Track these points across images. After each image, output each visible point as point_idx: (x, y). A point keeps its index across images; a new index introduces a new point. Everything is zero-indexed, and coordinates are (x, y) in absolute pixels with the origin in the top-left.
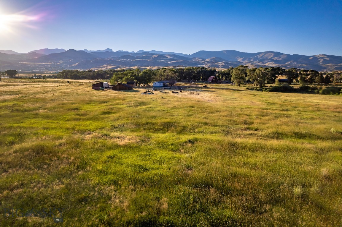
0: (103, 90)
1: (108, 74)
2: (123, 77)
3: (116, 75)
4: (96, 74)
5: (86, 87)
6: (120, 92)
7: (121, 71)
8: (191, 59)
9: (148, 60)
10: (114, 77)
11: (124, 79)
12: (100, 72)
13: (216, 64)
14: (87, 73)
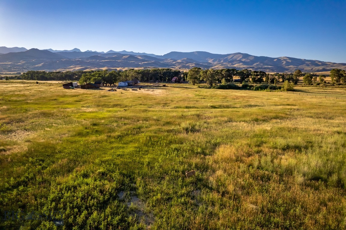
0: (73, 89)
1: (76, 75)
2: (91, 78)
3: (85, 76)
4: (65, 75)
5: (57, 87)
6: (88, 90)
7: (89, 72)
8: (163, 60)
9: (119, 61)
10: (83, 78)
11: (92, 79)
12: (68, 74)
13: (187, 65)
14: (55, 74)
